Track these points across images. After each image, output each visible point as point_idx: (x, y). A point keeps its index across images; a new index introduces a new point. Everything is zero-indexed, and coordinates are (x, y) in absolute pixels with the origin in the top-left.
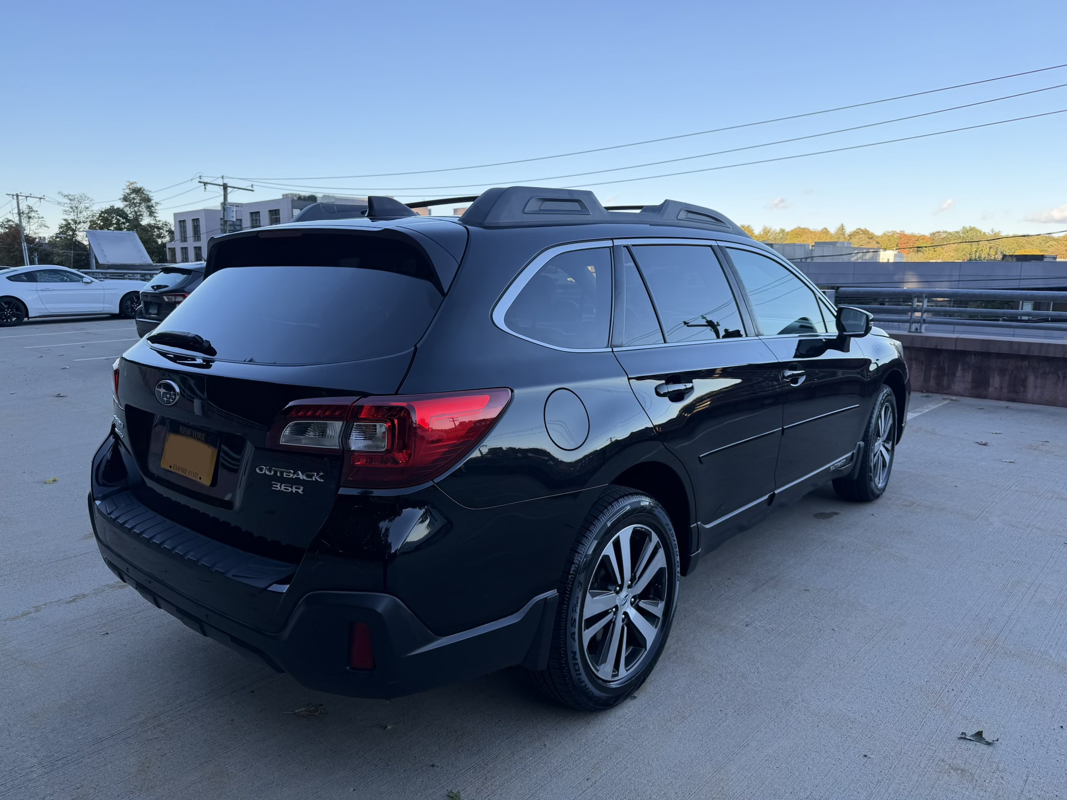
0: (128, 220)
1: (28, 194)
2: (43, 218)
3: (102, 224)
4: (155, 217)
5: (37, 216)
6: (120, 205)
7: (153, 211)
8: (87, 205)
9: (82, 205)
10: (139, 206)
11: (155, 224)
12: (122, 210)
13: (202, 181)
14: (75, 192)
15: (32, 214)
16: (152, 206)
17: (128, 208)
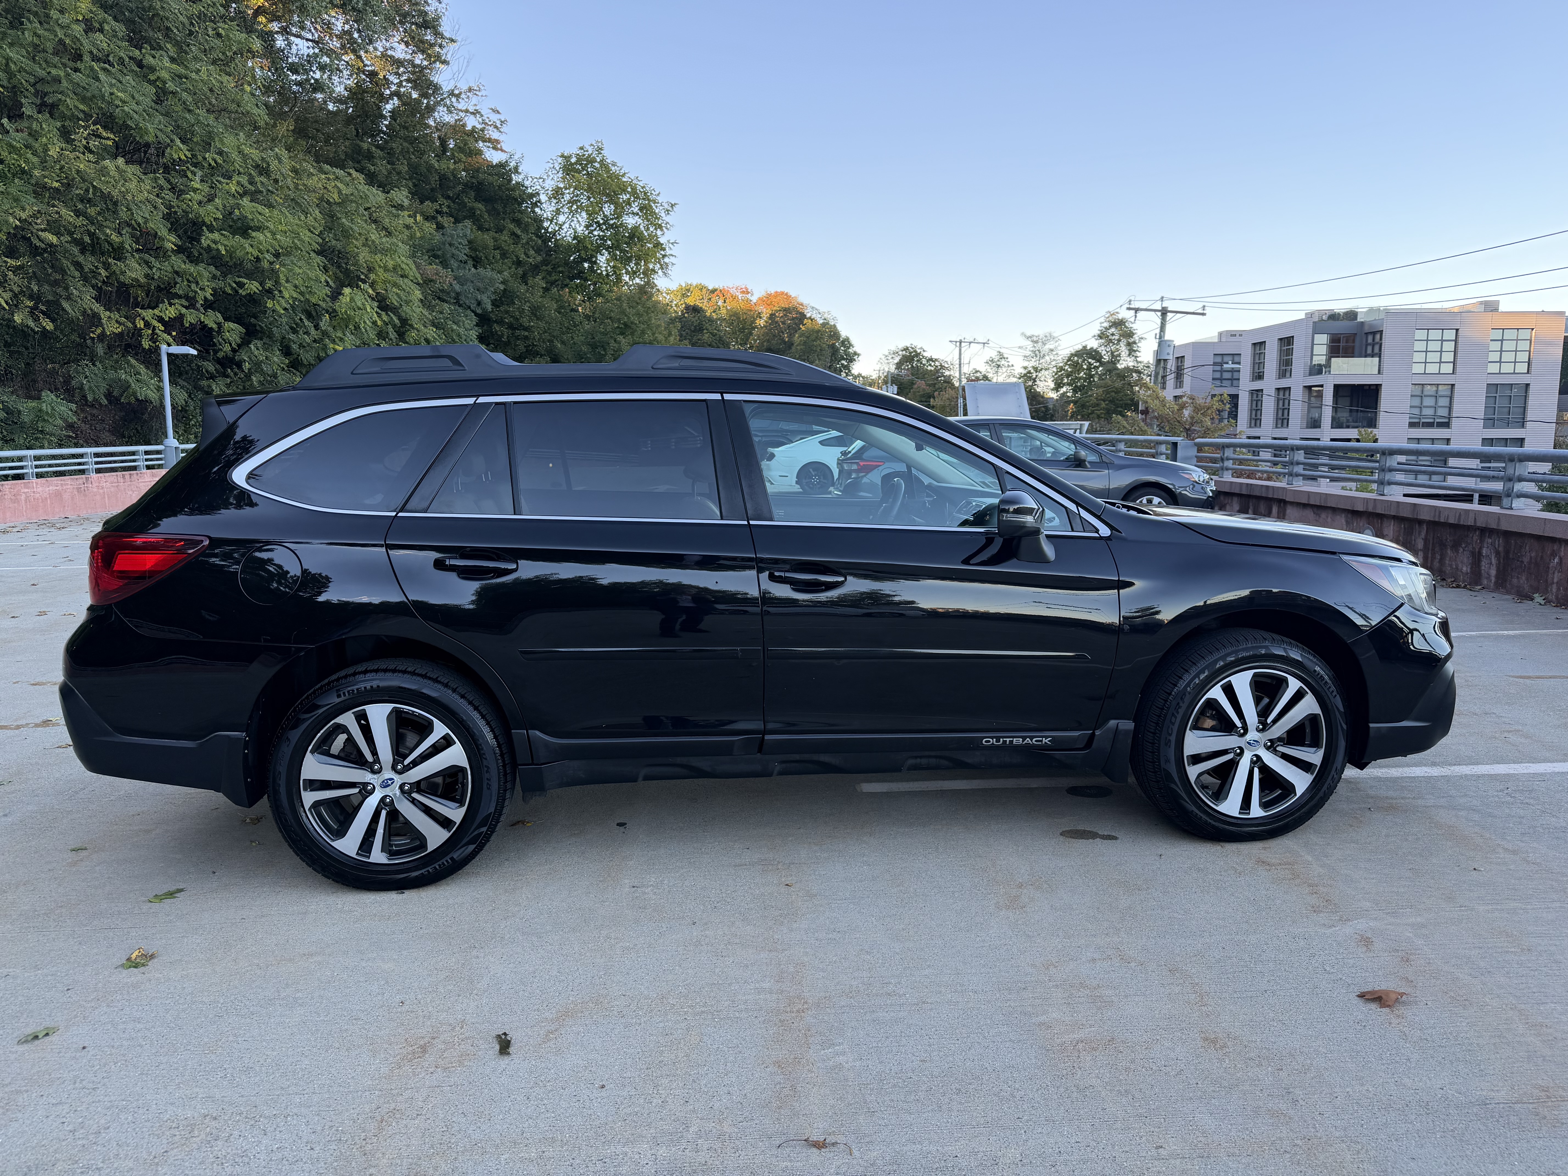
0: (1102, 364)
1: (972, 340)
2: (1013, 366)
3: (1069, 370)
4: (1136, 357)
5: (1006, 364)
6: (1093, 344)
7: (1134, 349)
8: (1052, 347)
9: (1048, 347)
10: (1118, 344)
11: (1134, 366)
12: (1096, 351)
13: (1131, 306)
14: (1039, 331)
15: (1003, 362)
16: (1135, 343)
17: (1103, 348)
